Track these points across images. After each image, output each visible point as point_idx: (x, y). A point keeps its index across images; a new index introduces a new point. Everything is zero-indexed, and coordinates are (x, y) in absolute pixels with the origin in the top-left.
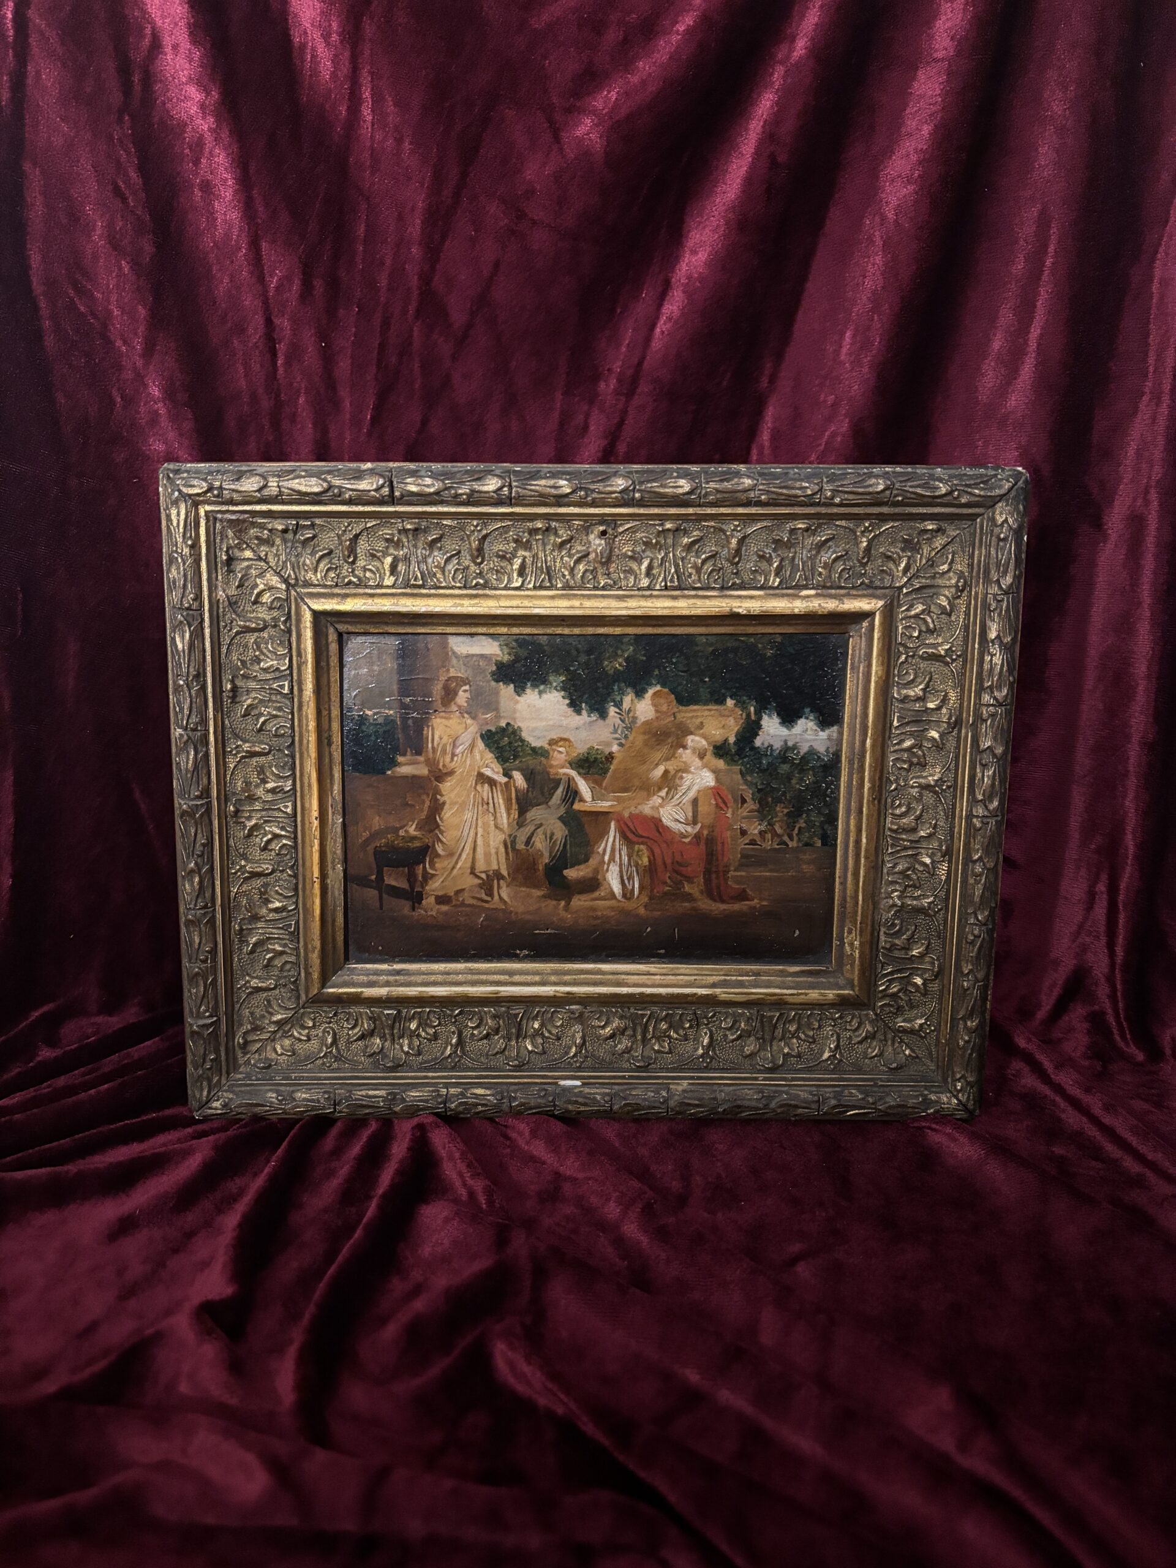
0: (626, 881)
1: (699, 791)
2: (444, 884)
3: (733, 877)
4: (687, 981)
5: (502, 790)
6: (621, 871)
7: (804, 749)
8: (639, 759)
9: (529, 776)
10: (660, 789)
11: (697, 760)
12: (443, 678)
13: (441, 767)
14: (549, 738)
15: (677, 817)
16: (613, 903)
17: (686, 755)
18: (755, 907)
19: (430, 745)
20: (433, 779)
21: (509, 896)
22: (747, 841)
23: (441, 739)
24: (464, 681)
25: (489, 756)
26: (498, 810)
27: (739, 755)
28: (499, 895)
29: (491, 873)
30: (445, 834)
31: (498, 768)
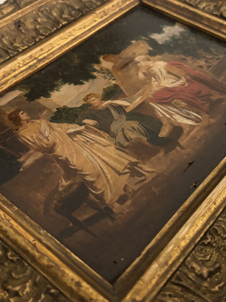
0: (189, 117)
1: (165, 69)
5: (87, 132)
8: (128, 78)
11: (149, 62)
14: (82, 99)
17: (143, 64)
22: (206, 68)
27: (160, 50)
28: (146, 171)
29: (128, 166)
30: (84, 170)
31: (75, 125)
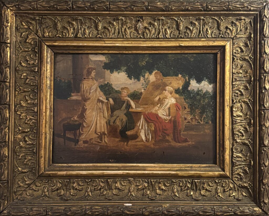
0: (147, 136)
1: (170, 105)
2: (86, 136)
3: (182, 134)
4: (168, 169)
5: (106, 105)
6: (145, 132)
7: (204, 91)
8: (151, 94)
9: (114, 100)
10: (158, 104)
11: (170, 94)
12: (87, 68)
13: (86, 97)
14: (121, 87)
15: (163, 114)
16: (142, 143)
17: (166, 93)
18: (190, 145)
19: (82, 90)
20: (83, 101)
21: (108, 140)
22: (187, 122)
23: (86, 87)
24: (94, 69)
25: (102, 93)
26: (104, 111)
27: (183, 93)
28: (104, 140)
29: (102, 133)
30: (87, 119)
31: (105, 97)
